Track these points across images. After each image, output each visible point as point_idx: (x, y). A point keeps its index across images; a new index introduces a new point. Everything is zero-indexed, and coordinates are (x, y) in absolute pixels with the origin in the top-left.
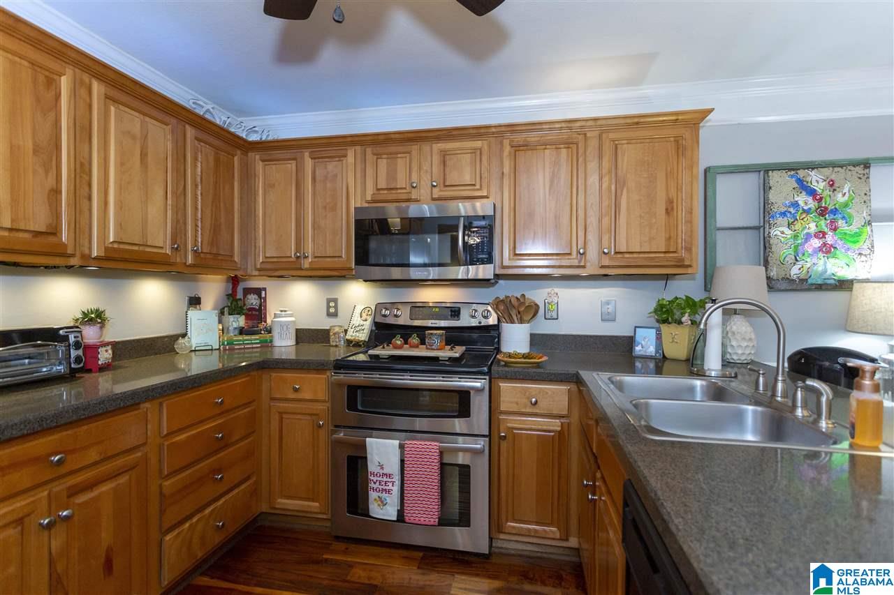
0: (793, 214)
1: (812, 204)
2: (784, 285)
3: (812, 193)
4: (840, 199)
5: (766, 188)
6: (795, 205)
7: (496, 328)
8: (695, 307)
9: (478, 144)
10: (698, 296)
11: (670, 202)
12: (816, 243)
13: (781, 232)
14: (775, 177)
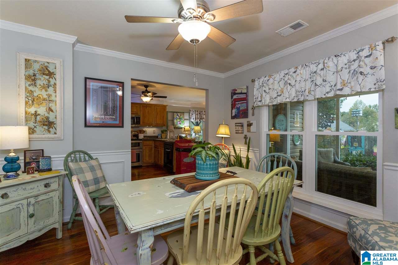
0: (177, 119)
1: (179, 118)
2: (176, 128)
3: (178, 116)
4: (181, 117)
5: (174, 115)
6: (177, 117)
7: (138, 135)
8: (166, 131)
9: (137, 105)
10: (166, 130)
11: (163, 116)
12: (179, 123)
13: (175, 121)
14: (175, 113)
